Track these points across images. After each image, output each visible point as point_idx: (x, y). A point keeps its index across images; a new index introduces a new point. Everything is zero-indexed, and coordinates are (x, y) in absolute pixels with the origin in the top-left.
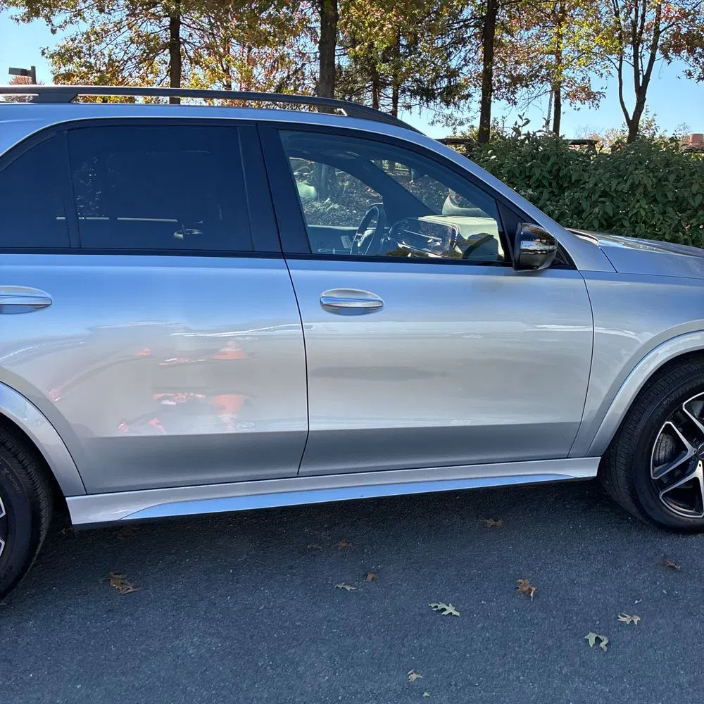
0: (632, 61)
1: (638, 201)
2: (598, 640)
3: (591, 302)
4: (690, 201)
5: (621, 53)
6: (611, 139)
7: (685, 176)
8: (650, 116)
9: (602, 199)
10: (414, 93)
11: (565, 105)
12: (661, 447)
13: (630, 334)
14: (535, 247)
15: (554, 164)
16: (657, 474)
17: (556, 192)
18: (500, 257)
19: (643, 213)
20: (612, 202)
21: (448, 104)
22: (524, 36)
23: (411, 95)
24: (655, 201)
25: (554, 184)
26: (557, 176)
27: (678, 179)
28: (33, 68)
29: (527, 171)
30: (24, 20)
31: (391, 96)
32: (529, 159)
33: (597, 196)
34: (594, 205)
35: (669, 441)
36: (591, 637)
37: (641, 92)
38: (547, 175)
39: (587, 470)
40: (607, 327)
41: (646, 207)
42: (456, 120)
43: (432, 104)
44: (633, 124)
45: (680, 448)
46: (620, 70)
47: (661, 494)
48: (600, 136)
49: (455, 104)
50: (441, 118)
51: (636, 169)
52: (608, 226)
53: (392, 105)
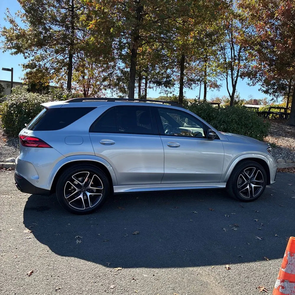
0: (231, 76)
1: (234, 124)
2: (227, 216)
3: (224, 147)
4: (249, 125)
5: (227, 73)
6: (224, 99)
7: (247, 117)
8: (238, 93)
9: (223, 123)
10: (154, 83)
11: (208, 89)
12: (239, 181)
13: (231, 155)
14: (212, 134)
15: (208, 112)
16: (239, 187)
17: (209, 121)
18: (203, 137)
19: (235, 128)
20: (226, 124)
21: (166, 87)
22: (193, 64)
23: (153, 83)
24: (239, 124)
25: (208, 118)
26: (209, 116)
27: (245, 118)
28: (12, 69)
29: (200, 114)
30: (14, 54)
31: (145, 83)
32: (200, 110)
33: (221, 122)
34: (221, 125)
35: (241, 180)
36: (226, 215)
37: (234, 86)
38: (206, 115)
39: (223, 186)
40: (227, 153)
41: (236, 126)
42: (169, 92)
43: (160, 87)
44: (232, 97)
45: (244, 181)
46: (227, 79)
47: (240, 191)
48: (220, 98)
49: (169, 87)
50: (163, 91)
51: (233, 115)
52: (225, 131)
53: (145, 86)
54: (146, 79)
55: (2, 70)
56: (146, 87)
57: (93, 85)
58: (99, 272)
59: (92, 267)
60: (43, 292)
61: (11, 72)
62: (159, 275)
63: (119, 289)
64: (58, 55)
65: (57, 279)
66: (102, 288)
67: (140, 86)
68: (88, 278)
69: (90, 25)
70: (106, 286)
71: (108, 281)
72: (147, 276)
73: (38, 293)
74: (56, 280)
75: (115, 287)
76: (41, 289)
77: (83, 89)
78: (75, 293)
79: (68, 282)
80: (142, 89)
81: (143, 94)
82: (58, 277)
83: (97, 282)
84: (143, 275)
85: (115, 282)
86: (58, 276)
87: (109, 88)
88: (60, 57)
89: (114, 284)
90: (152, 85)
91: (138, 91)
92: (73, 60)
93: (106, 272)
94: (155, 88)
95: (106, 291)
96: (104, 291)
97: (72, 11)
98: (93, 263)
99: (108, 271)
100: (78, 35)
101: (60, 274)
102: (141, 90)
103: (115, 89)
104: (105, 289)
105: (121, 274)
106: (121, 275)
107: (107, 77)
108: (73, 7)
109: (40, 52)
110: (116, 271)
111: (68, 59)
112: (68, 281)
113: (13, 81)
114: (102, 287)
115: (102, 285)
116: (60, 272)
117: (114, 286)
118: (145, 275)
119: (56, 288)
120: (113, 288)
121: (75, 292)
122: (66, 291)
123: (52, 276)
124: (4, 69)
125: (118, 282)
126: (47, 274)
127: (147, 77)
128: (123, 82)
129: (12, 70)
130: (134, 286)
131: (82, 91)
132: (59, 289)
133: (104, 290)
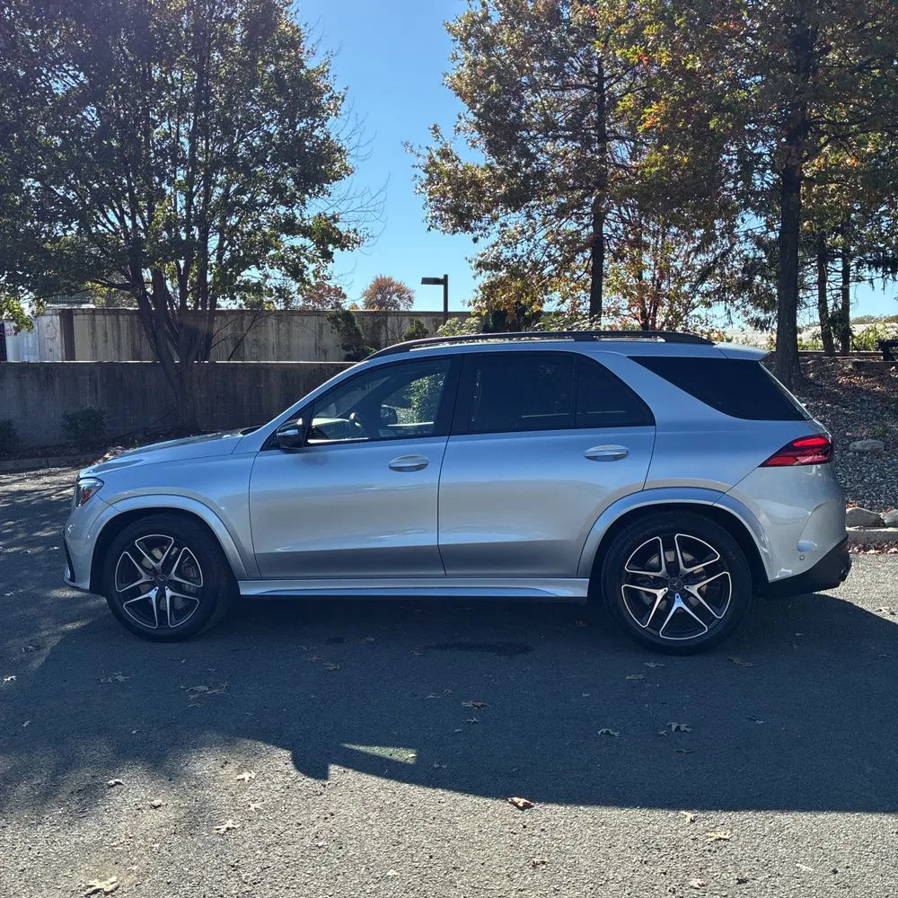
28: (446, 277)
31: (841, 269)
53: (842, 280)
54: (847, 256)
56: (846, 281)
57: (668, 297)
58: (658, 837)
59: (639, 820)
60: (500, 864)
61: (442, 286)
62: (852, 873)
63: (717, 892)
64: (564, 220)
65: (539, 836)
66: (663, 880)
67: (822, 282)
68: (623, 848)
69: (645, 120)
70: (675, 877)
71: (685, 864)
72: (812, 870)
73: (487, 863)
74: (535, 839)
75: (703, 885)
76: (495, 856)
77: (639, 311)
78: (586, 881)
79: (568, 850)
80: (831, 290)
81: (835, 305)
82: (543, 833)
83: (650, 863)
84: (798, 865)
85: (704, 872)
86: (543, 830)
87: (720, 299)
88: (570, 226)
89: (700, 876)
90: (866, 273)
91: (817, 297)
92: (606, 229)
93: (680, 840)
94: (878, 283)
95: (674, 893)
96: (670, 891)
97: (600, 90)
98: (644, 810)
99: (686, 837)
100: (619, 154)
101: (547, 824)
102: (828, 294)
103: (738, 302)
104: (672, 886)
105: (725, 850)
106: (726, 854)
107: (714, 268)
108: (601, 78)
109: (515, 220)
110: (709, 840)
111: (591, 229)
112: (568, 847)
113: (449, 310)
114: (665, 879)
115: (665, 874)
116: (548, 820)
117: (700, 883)
118: (804, 868)
119: (535, 860)
120: (698, 886)
121: (584, 879)
122: (561, 873)
123: (525, 827)
124: (426, 281)
125: (716, 874)
126: (513, 820)
127: (846, 250)
128: (764, 277)
129: (444, 282)
130: (766, 892)
131: (636, 319)
132: (544, 863)
133: (669, 888)
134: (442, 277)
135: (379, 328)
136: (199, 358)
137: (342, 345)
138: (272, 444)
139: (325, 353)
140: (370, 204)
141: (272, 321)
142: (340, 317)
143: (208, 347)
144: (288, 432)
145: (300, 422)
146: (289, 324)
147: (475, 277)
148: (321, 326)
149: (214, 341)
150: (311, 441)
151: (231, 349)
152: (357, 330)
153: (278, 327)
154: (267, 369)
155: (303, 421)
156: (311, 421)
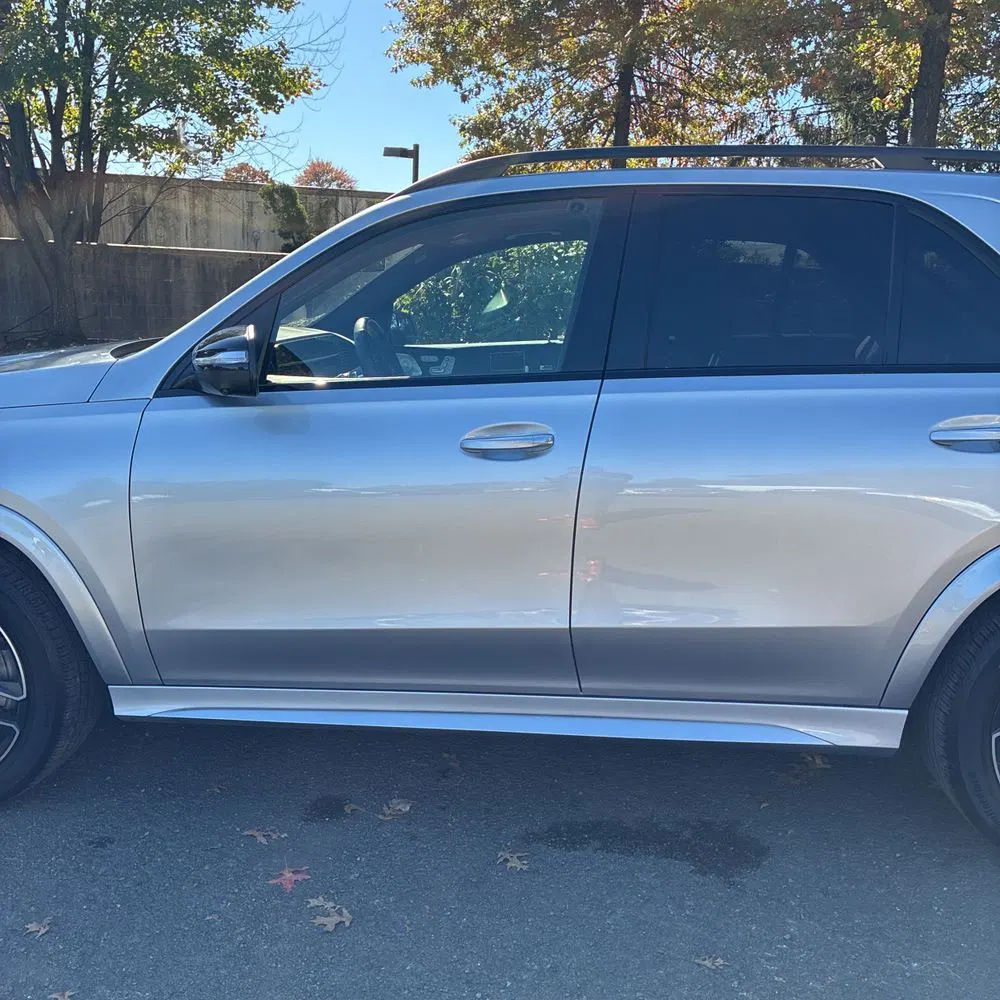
28: (417, 147)
30: (427, 83)
55: (385, 155)
61: (411, 161)
88: (585, 86)
124: (389, 152)
129: (413, 154)
134: (411, 148)
135: (328, 212)
136: (85, 239)
137: (279, 230)
138: (182, 382)
139: (256, 241)
140: (320, 41)
141: (184, 192)
142: (277, 192)
143: (97, 222)
144: (222, 358)
145: (250, 333)
146: (207, 200)
147: (461, 145)
148: (251, 204)
149: (105, 217)
150: (273, 378)
151: (129, 228)
152: (299, 212)
153: (194, 203)
154: (178, 258)
155: (256, 329)
156: (273, 333)
